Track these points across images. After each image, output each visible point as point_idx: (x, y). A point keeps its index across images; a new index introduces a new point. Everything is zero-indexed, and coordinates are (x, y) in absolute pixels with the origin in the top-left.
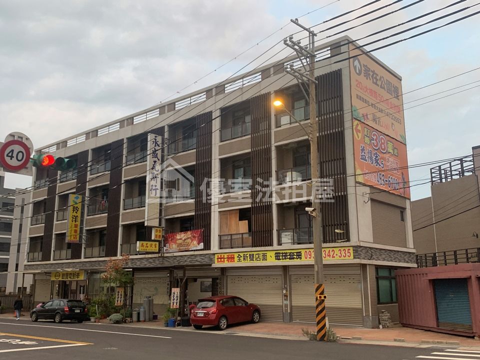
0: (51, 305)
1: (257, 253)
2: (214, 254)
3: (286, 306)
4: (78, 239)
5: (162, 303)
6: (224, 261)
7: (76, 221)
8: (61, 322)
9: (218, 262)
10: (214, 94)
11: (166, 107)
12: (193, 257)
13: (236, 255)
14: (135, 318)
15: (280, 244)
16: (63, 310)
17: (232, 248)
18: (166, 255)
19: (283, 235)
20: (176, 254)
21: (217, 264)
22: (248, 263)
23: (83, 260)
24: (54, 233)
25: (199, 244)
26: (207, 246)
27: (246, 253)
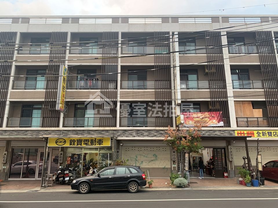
2: (234, 131)
4: (64, 108)
7: (64, 91)
12: (211, 132)
13: (255, 132)
23: (61, 128)
25: (219, 122)
27: (264, 131)
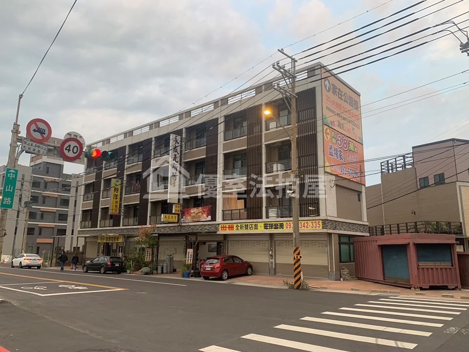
0: (98, 261)
1: (251, 224)
2: (219, 224)
3: (272, 263)
4: (118, 212)
5: (179, 260)
6: (226, 230)
7: (116, 199)
8: (105, 273)
9: (222, 230)
10: (220, 105)
11: (184, 114)
12: (202, 226)
13: (235, 225)
14: (160, 271)
15: (267, 217)
16: (107, 264)
17: (232, 220)
18: (183, 224)
19: (270, 210)
20: (190, 224)
21: (220, 232)
22: (244, 231)
23: (121, 227)
24: (100, 207)
25: (207, 217)
26: (214, 218)
27: (242, 224)
